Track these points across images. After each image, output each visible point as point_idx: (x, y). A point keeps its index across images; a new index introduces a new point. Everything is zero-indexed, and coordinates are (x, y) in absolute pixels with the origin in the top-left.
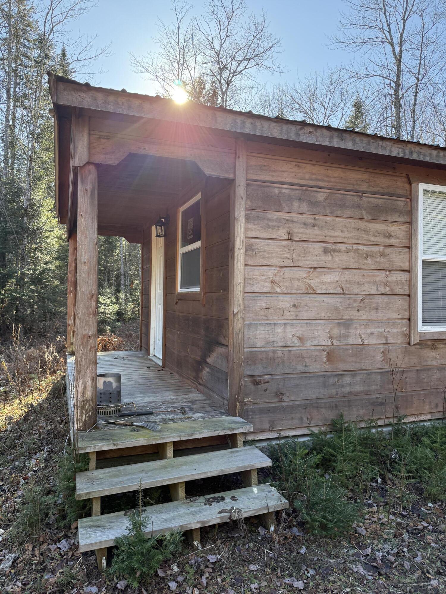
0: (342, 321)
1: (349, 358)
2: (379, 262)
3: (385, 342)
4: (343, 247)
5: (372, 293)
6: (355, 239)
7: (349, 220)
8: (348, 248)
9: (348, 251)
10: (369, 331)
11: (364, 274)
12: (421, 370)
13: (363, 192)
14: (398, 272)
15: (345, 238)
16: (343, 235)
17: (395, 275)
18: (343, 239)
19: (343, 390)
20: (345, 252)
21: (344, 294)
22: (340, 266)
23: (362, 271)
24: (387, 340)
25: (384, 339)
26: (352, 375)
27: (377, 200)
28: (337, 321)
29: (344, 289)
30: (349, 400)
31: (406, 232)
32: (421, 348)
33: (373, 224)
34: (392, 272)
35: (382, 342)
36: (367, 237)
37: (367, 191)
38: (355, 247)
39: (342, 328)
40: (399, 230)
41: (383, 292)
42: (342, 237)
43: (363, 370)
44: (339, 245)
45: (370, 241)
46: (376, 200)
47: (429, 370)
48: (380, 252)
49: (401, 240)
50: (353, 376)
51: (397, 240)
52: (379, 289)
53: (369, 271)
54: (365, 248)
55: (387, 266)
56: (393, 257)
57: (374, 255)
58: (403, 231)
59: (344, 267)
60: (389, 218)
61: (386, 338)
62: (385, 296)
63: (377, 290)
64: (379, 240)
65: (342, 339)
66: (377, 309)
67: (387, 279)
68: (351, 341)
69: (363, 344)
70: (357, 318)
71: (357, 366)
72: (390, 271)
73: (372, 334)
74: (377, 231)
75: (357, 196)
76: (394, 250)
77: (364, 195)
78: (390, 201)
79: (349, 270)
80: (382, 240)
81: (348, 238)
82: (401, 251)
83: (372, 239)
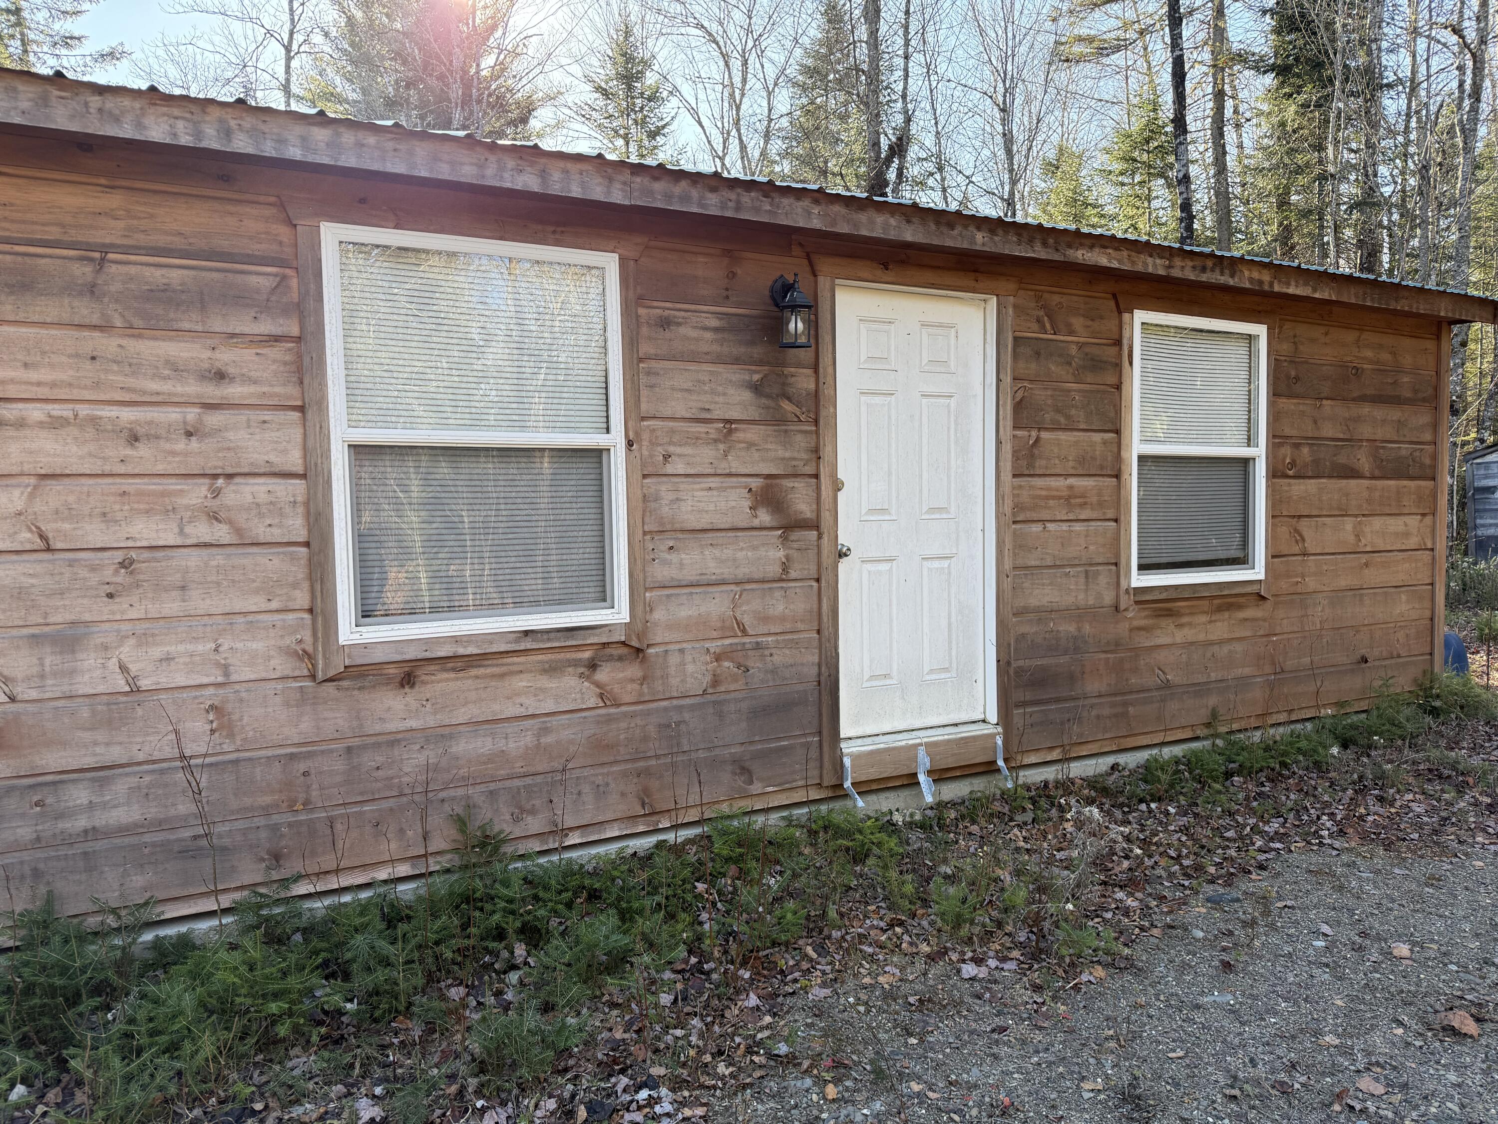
0: (47, 629)
1: (80, 734)
2: (186, 454)
3: (220, 679)
4: (36, 413)
5: (161, 543)
6: (85, 387)
7: (53, 332)
8: (54, 413)
9: (55, 424)
10: (157, 652)
11: (125, 488)
12: (364, 747)
13: (105, 249)
14: (261, 480)
15: (39, 384)
16: (34, 376)
17: (248, 489)
18: (35, 388)
19: (62, 825)
20: (41, 425)
21: (49, 549)
22: (26, 468)
23: (118, 480)
24: (227, 674)
25: (219, 672)
26: (93, 780)
27: (164, 271)
28: (25, 631)
29: (50, 535)
30: (85, 854)
31: (285, 363)
32: (359, 689)
33: (151, 343)
34: (237, 480)
35: (211, 679)
36: (131, 382)
37: (119, 246)
38: (84, 410)
39: (48, 650)
40: (256, 358)
41: (207, 539)
42: (31, 384)
43: (139, 764)
44: (20, 405)
45: (144, 393)
46: (159, 272)
47: (392, 744)
48: (185, 423)
49: (265, 389)
50: (102, 783)
51: (252, 389)
52: (188, 529)
53: (146, 480)
54: (127, 415)
55: (213, 464)
56: (238, 437)
57: (163, 432)
58: (274, 361)
59: (43, 472)
60: (217, 324)
61: (226, 669)
62: (214, 550)
63: (181, 532)
64: (179, 389)
65: (50, 682)
66: (183, 588)
67: (217, 502)
68: (84, 685)
69: (135, 690)
70: (105, 618)
71: (116, 754)
72: (230, 476)
73: (168, 659)
74: (167, 362)
75: (81, 259)
76: (242, 417)
77: (111, 256)
78: (215, 275)
79: (66, 481)
80: (192, 388)
81: (53, 385)
82: (266, 418)
83: (154, 386)
